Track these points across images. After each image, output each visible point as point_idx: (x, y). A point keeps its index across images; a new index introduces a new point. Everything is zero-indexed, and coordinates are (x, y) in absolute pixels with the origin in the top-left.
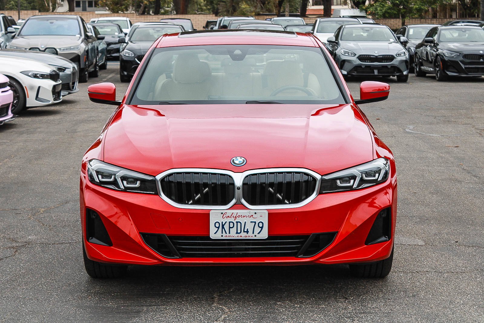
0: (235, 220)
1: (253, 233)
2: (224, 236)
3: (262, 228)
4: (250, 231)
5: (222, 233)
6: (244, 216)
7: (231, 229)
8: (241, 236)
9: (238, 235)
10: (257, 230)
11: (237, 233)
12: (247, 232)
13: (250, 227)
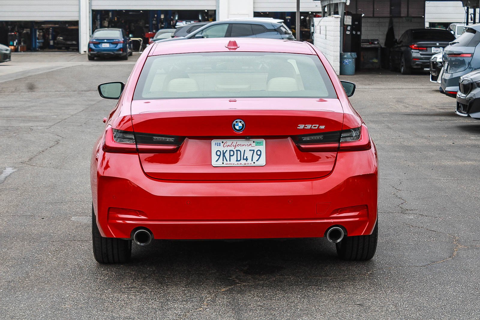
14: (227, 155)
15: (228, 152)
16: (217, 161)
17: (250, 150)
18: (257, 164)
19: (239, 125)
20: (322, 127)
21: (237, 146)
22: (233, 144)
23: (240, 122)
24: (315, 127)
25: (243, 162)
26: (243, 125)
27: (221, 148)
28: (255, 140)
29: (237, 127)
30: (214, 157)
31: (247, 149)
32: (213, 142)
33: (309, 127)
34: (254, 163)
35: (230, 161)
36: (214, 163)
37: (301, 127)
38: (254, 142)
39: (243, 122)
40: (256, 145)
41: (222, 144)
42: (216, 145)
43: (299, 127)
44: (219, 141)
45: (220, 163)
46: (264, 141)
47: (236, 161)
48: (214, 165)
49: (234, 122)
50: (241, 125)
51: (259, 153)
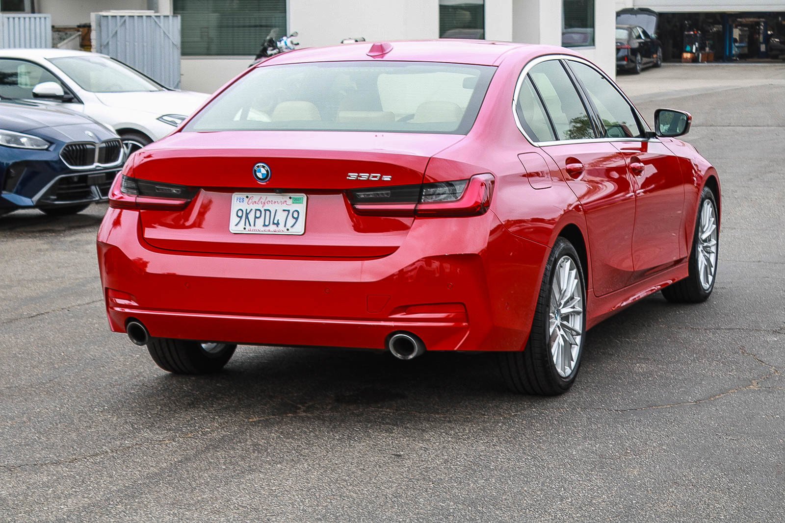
14: (251, 217)
15: (253, 212)
16: (236, 225)
17: (284, 210)
18: (293, 231)
19: (262, 171)
20: (387, 178)
21: (266, 204)
22: (262, 200)
23: (264, 167)
24: (375, 177)
25: (272, 228)
26: (267, 171)
27: (245, 206)
28: (292, 195)
29: (259, 175)
30: (234, 219)
31: (280, 207)
32: (236, 196)
33: (364, 176)
34: (288, 230)
35: (254, 225)
36: (233, 228)
37: (353, 176)
38: (290, 198)
39: (267, 168)
40: (293, 203)
41: (246, 200)
42: (238, 201)
43: (350, 176)
44: (243, 195)
45: (240, 229)
46: (304, 197)
47: (263, 226)
48: (232, 230)
49: (255, 168)
50: (265, 172)
51: (296, 215)
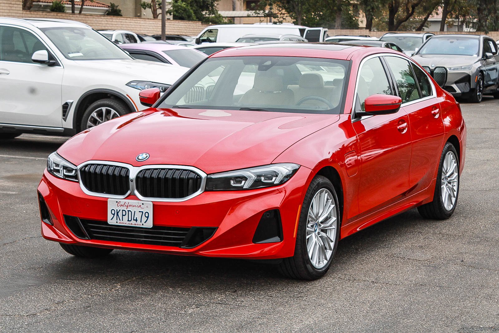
0: (127, 209)
1: (141, 222)
2: (118, 223)
3: (148, 217)
4: (139, 220)
5: (117, 220)
6: (134, 206)
7: (123, 216)
8: (132, 224)
9: (129, 222)
10: (144, 219)
11: (128, 220)
12: (136, 220)
13: (138, 216)
